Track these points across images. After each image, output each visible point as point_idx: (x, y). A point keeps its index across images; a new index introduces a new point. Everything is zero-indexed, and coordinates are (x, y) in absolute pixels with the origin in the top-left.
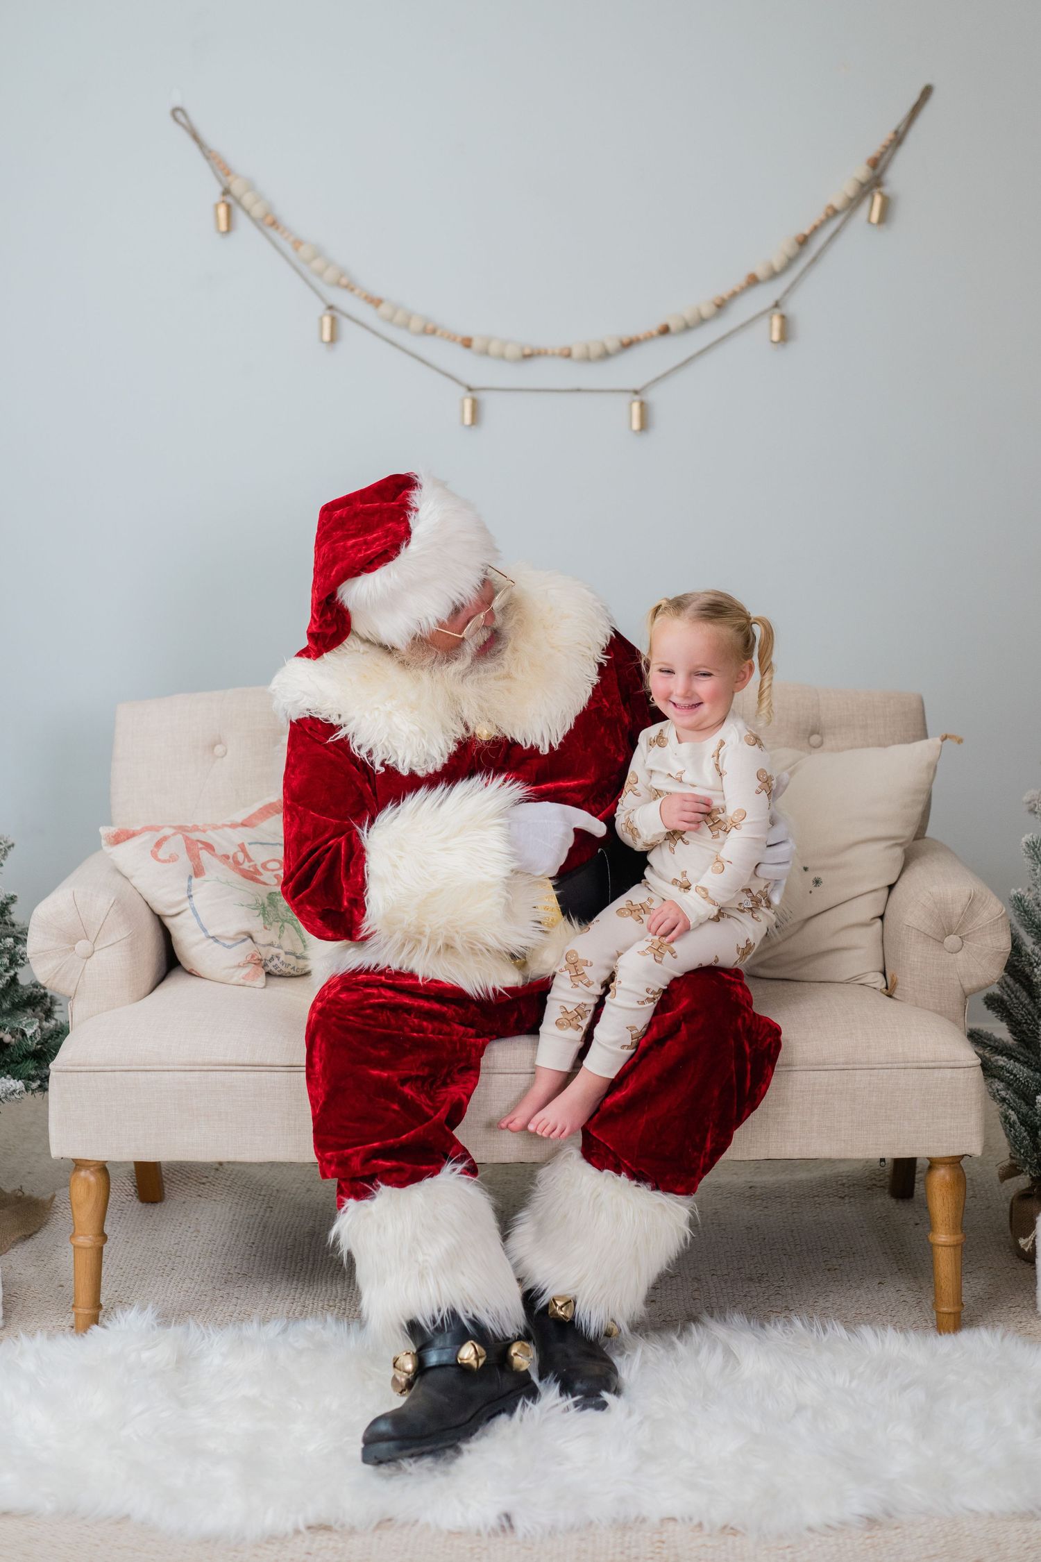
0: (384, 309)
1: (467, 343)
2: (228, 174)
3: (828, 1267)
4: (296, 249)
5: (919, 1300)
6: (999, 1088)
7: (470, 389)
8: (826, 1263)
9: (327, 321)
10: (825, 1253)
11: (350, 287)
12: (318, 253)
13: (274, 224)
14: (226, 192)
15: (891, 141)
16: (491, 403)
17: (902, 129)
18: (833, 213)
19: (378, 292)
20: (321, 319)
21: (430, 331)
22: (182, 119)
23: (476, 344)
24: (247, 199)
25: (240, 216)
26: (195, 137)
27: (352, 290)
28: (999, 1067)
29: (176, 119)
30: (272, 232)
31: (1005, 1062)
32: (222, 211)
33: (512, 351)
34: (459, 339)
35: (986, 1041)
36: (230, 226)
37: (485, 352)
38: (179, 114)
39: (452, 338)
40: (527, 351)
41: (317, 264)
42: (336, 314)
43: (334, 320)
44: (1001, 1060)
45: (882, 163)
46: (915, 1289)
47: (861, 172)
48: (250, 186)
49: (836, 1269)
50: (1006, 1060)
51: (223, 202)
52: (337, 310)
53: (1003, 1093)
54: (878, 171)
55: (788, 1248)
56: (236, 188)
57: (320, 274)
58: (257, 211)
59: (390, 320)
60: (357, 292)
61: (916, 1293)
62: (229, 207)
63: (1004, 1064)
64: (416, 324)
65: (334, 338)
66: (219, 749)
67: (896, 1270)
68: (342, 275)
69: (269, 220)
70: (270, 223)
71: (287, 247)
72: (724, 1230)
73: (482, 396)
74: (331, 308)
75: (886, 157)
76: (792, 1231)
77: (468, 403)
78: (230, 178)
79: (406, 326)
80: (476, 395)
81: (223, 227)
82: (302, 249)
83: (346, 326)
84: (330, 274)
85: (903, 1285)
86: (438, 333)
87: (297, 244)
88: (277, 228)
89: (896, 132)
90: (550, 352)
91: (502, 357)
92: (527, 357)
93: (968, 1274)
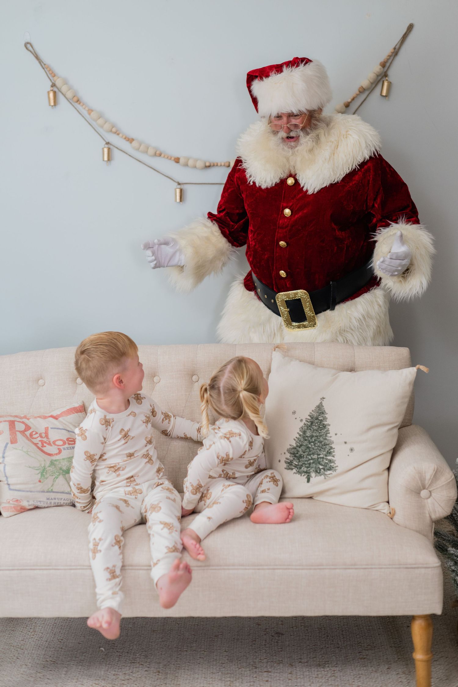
0: (135, 144)
1: (177, 160)
2: (54, 76)
3: (361, 656)
4: (89, 114)
5: (409, 681)
6: (451, 565)
7: (179, 184)
8: (360, 654)
9: (106, 150)
10: (360, 646)
11: (117, 133)
12: (101, 116)
13: (78, 101)
14: (53, 85)
15: (392, 53)
16: (190, 191)
17: (397, 47)
18: (362, 90)
19: (132, 135)
20: (103, 149)
21: (158, 154)
22: (30, 48)
23: (182, 161)
24: (64, 89)
25: (61, 97)
26: (37, 57)
27: (118, 134)
28: (451, 554)
29: (27, 48)
30: (76, 105)
31: (454, 551)
32: (51, 95)
33: (199, 164)
34: (173, 159)
35: (444, 537)
36: (56, 103)
37: (186, 165)
38: (28, 46)
39: (169, 158)
40: (207, 164)
41: (100, 121)
42: (111, 147)
43: (109, 149)
44: (452, 550)
45: (388, 65)
46: (407, 673)
47: (377, 68)
48: (66, 82)
49: (365, 658)
50: (454, 550)
51: (52, 90)
52: (111, 144)
53: (453, 568)
54: (386, 69)
55: (340, 643)
56: (58, 83)
57: (102, 127)
58: (69, 95)
59: (138, 149)
60: (121, 135)
61: (407, 676)
62: (55, 93)
63: (453, 552)
64: (151, 151)
65: (109, 159)
66: (41, 382)
67: (396, 659)
68: (113, 127)
69: (75, 99)
70: (76, 100)
71: (85, 113)
72: (307, 630)
73: (185, 187)
74: (108, 143)
75: (390, 61)
76: (343, 631)
77: (178, 191)
78: (55, 78)
79: (146, 152)
80: (182, 187)
81: (52, 104)
82: (92, 113)
83: (116, 153)
84: (107, 126)
85: (400, 670)
86: (162, 155)
87: (90, 111)
88: (80, 104)
89: (395, 49)
90: (219, 164)
91: (195, 167)
92: (208, 167)
93: (435, 662)
